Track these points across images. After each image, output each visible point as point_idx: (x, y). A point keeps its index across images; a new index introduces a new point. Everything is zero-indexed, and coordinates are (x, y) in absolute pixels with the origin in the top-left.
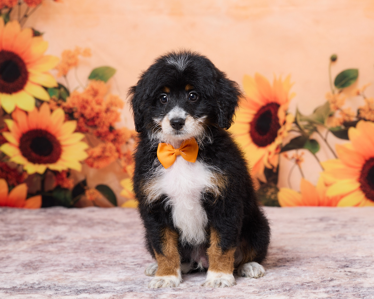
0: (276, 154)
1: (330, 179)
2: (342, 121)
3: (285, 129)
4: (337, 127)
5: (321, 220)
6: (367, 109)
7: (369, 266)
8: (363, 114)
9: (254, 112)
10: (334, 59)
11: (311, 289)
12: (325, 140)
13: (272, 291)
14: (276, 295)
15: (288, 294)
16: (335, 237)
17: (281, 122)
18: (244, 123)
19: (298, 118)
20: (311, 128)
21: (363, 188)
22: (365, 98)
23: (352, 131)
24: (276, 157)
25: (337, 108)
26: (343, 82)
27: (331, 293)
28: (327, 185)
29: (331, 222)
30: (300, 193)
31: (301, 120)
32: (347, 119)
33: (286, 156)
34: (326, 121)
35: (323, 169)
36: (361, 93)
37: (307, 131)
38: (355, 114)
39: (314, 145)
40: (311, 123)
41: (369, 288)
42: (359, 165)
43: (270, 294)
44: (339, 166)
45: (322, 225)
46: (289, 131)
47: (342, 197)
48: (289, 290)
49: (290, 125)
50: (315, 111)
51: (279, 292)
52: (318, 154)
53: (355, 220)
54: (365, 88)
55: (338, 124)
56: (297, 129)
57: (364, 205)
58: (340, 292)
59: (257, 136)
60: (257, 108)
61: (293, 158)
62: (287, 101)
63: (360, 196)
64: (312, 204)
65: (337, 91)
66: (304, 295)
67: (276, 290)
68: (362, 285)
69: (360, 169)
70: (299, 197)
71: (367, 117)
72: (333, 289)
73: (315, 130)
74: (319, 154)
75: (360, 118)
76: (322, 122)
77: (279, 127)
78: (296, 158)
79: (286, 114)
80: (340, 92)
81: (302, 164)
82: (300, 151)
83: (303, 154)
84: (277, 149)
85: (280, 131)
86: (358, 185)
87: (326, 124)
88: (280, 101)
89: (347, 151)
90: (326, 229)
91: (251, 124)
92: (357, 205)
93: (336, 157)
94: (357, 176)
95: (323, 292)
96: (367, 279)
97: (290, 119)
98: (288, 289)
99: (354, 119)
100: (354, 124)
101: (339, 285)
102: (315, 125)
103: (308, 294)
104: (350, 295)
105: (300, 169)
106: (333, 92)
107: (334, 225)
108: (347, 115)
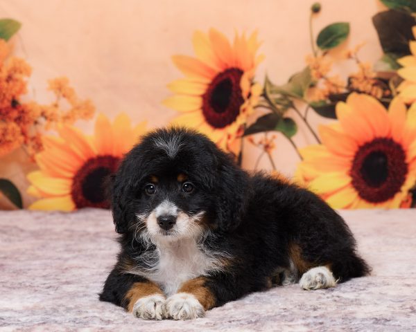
0: (237, 137)
1: (310, 171)
2: (327, 93)
3: (250, 104)
4: (321, 101)
6: (361, 77)
7: (364, 290)
8: (356, 84)
9: (209, 81)
10: (316, 10)
11: (286, 320)
12: (305, 120)
13: (233, 323)
14: (238, 328)
15: (255, 327)
17: (245, 95)
18: (194, 96)
19: (268, 89)
20: (285, 102)
21: (355, 184)
22: (358, 62)
23: (340, 107)
24: (239, 141)
25: (321, 76)
26: (329, 40)
27: (313, 325)
28: (307, 180)
31: (271, 92)
32: (334, 90)
33: (251, 141)
34: (305, 93)
35: (302, 158)
36: (353, 55)
37: (279, 107)
38: (345, 84)
39: (289, 127)
40: (285, 95)
41: (363, 320)
42: (350, 153)
43: (230, 327)
44: (324, 154)
46: (255, 107)
48: (256, 322)
49: (256, 99)
50: (290, 80)
51: (241, 324)
52: (294, 138)
54: (358, 48)
55: (322, 98)
56: (266, 104)
57: (356, 208)
58: (324, 325)
59: (212, 113)
60: (212, 76)
61: (260, 143)
62: (253, 66)
63: (352, 195)
65: (320, 53)
67: (238, 323)
68: (354, 315)
69: (352, 158)
71: (361, 87)
72: (315, 320)
73: (291, 105)
74: (296, 138)
75: (351, 89)
76: (300, 95)
77: (242, 101)
78: (264, 143)
79: (252, 84)
80: (325, 54)
81: (273, 152)
82: (271, 134)
83: (274, 137)
84: (239, 130)
85: (243, 107)
86: (348, 180)
87: (306, 97)
88: (243, 66)
89: (334, 134)
91: (204, 97)
92: (348, 207)
93: (319, 142)
94: (348, 168)
95: (302, 324)
96: (362, 307)
97: (257, 90)
98: (253, 320)
99: (344, 91)
100: (343, 98)
101: (322, 316)
102: (291, 99)
103: (281, 328)
104: (338, 328)
105: (270, 157)
106: (316, 55)
108: (334, 85)
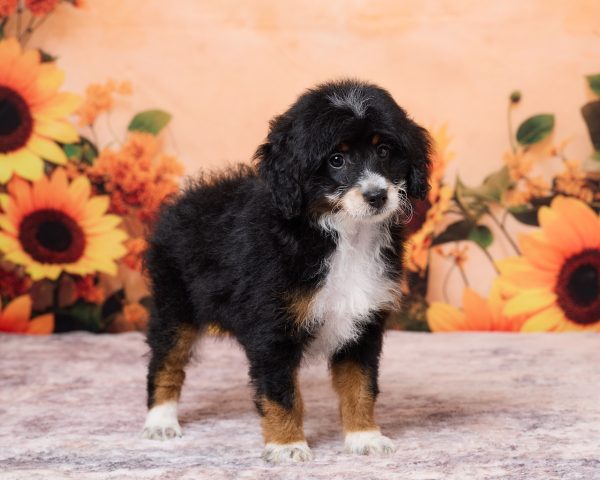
0: (424, 248)
1: (509, 288)
2: (528, 196)
3: (438, 209)
4: (521, 206)
5: (496, 352)
6: (568, 178)
7: (571, 426)
8: (562, 186)
10: (516, 99)
11: (480, 462)
12: (502, 227)
13: (419, 465)
14: (424, 471)
16: (517, 380)
17: (432, 198)
19: (460, 192)
20: (480, 207)
21: (561, 302)
22: (564, 160)
23: (544, 213)
24: (425, 253)
25: (521, 177)
26: (530, 135)
27: (512, 468)
28: (505, 298)
29: (512, 356)
30: (462, 310)
31: (464, 195)
32: (536, 193)
33: (440, 252)
34: (503, 197)
35: (499, 272)
36: (558, 152)
37: (472, 213)
38: (549, 185)
39: (484, 236)
40: (480, 199)
41: (571, 461)
42: (555, 266)
43: (415, 470)
44: (523, 267)
45: (496, 361)
46: (445, 213)
47: (528, 316)
48: (446, 464)
49: (446, 203)
50: (486, 181)
51: (428, 466)
52: (491, 249)
53: (549, 353)
54: (564, 144)
55: (523, 202)
56: (457, 209)
57: (562, 330)
58: (525, 467)
61: (451, 254)
62: (442, 165)
63: (556, 316)
64: (481, 328)
65: (520, 149)
66: (469, 472)
67: (425, 464)
68: (559, 456)
69: (557, 273)
70: (460, 318)
71: (568, 189)
72: (515, 461)
73: (486, 210)
74: (493, 249)
75: (557, 192)
76: (497, 198)
77: (429, 206)
78: (456, 255)
79: (441, 186)
80: (526, 151)
81: (466, 266)
82: (462, 245)
83: (466, 248)
84: (426, 240)
85: (431, 212)
86: (553, 298)
87: (503, 201)
89: (536, 244)
90: (502, 367)
92: (552, 330)
93: (519, 253)
94: (552, 284)
95: (499, 466)
96: (570, 446)
97: (447, 193)
98: (443, 461)
99: (547, 193)
100: (547, 202)
101: (523, 457)
102: (485, 203)
103: (475, 470)
104: (541, 471)
105: (462, 272)
106: (515, 151)
107: (515, 360)
108: (537, 187)
